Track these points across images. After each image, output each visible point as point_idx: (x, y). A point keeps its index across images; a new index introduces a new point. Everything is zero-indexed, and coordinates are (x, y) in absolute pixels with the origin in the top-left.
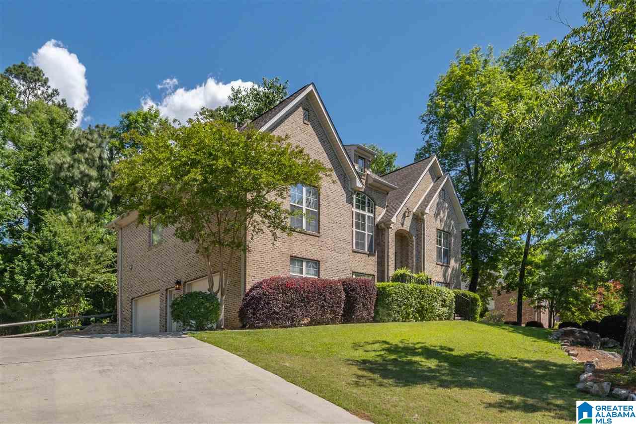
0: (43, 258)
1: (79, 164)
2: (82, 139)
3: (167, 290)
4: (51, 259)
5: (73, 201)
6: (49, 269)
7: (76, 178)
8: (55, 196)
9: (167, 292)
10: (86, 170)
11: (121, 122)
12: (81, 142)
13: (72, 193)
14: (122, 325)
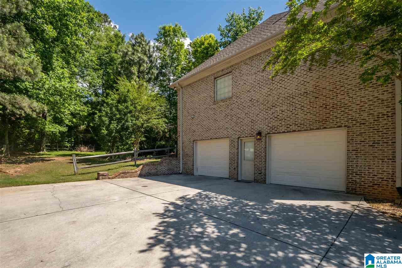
0: (120, 107)
1: (137, 53)
2: (138, 39)
3: (238, 138)
4: (127, 107)
5: (134, 74)
6: (125, 114)
7: (136, 61)
8: (122, 71)
9: (238, 140)
10: (142, 56)
11: (160, 32)
12: (137, 40)
13: (134, 69)
14: (183, 159)
